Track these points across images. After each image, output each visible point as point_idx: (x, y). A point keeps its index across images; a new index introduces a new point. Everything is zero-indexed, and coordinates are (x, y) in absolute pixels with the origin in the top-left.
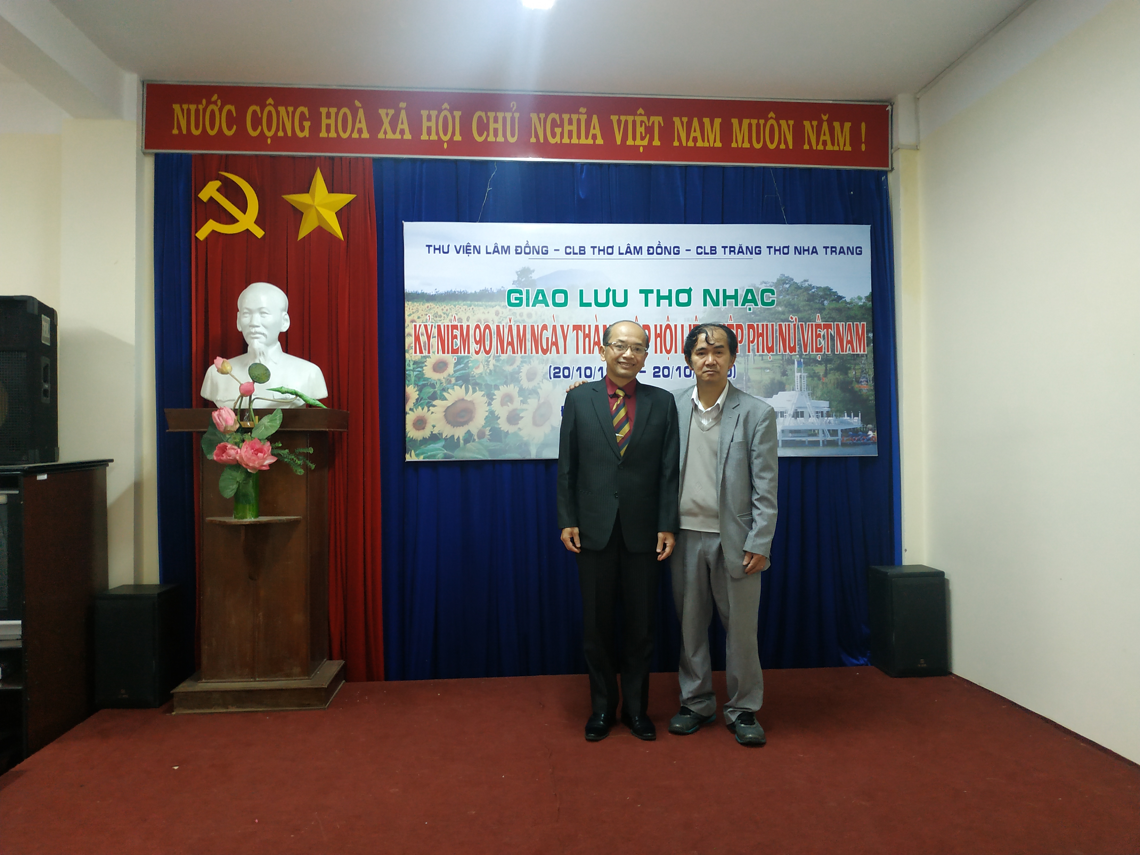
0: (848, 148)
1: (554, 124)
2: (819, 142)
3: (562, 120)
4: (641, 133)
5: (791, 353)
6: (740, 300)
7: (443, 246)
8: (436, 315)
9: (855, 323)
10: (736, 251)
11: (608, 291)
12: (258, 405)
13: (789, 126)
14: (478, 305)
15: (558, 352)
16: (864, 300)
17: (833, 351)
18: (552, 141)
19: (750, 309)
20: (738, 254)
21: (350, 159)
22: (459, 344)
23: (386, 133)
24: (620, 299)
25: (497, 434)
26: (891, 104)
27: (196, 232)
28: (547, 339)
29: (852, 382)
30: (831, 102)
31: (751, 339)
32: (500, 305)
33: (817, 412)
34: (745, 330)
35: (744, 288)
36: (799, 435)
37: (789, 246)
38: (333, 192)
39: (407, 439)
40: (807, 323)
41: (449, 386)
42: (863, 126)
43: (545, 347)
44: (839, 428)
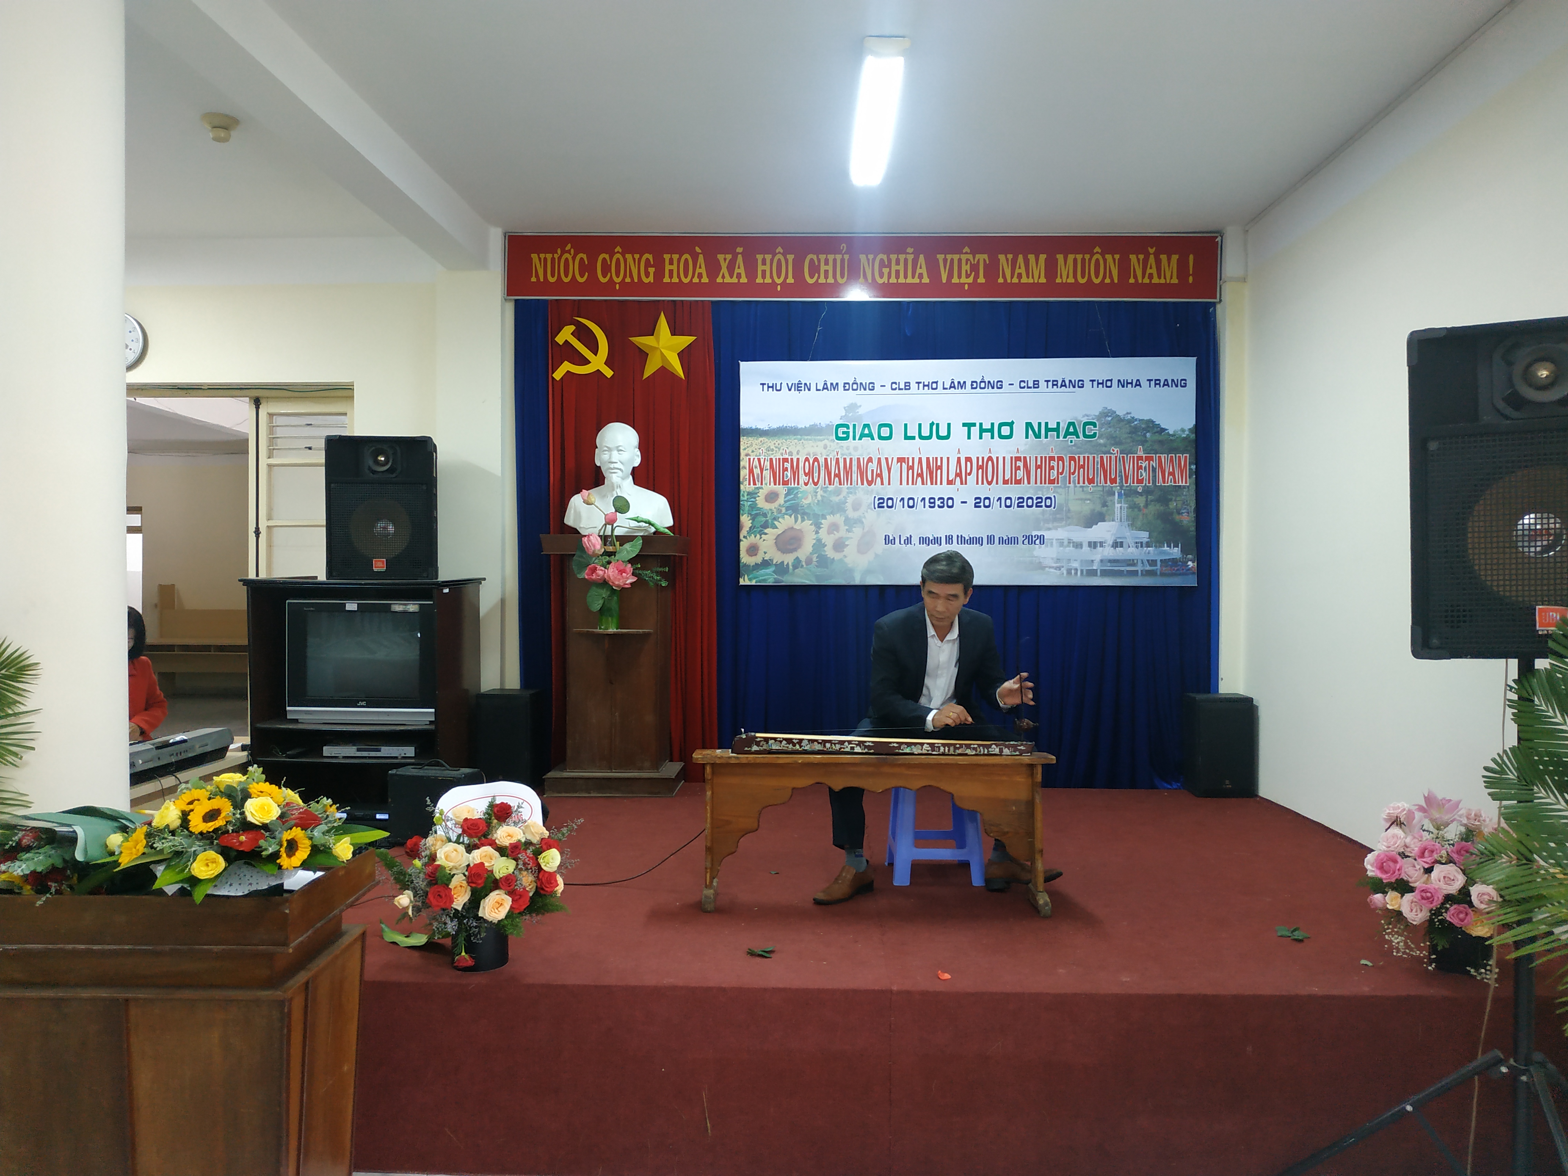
0: (1175, 281)
1: (882, 265)
2: (1145, 274)
3: (890, 260)
4: (966, 271)
5: (1112, 484)
6: (1062, 434)
7: (776, 384)
8: (769, 449)
9: (1177, 455)
10: (1059, 385)
11: (932, 424)
12: (618, 532)
13: (1114, 260)
14: (807, 440)
15: (882, 484)
16: (1187, 433)
17: (1154, 482)
18: (880, 281)
19: (1071, 442)
20: (1061, 387)
21: (690, 302)
22: (789, 476)
23: (725, 278)
24: (943, 432)
25: (823, 561)
26: (1220, 236)
27: (553, 373)
28: (873, 471)
29: (1172, 514)
30: (1158, 235)
31: (1072, 471)
32: (828, 439)
33: (1137, 543)
34: (1067, 462)
35: (1066, 421)
36: (1119, 565)
37: (1112, 380)
38: (675, 335)
39: (741, 565)
40: (1129, 455)
41: (779, 515)
42: (1191, 257)
43: (870, 479)
44: (1159, 558)
